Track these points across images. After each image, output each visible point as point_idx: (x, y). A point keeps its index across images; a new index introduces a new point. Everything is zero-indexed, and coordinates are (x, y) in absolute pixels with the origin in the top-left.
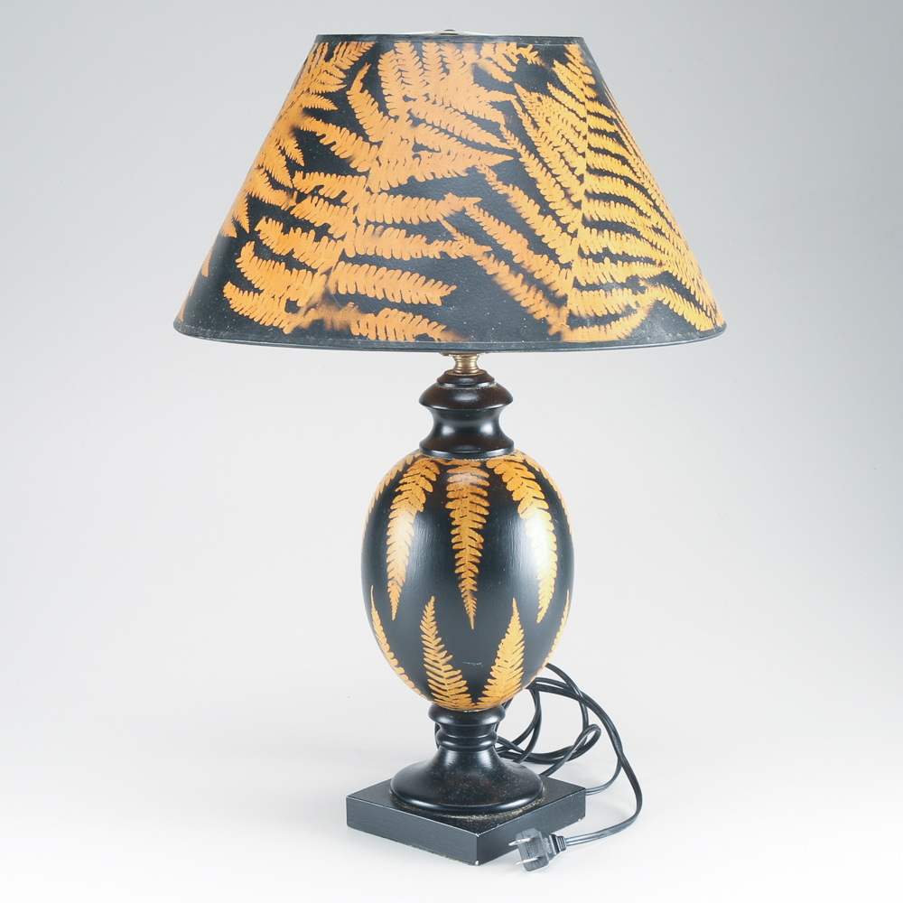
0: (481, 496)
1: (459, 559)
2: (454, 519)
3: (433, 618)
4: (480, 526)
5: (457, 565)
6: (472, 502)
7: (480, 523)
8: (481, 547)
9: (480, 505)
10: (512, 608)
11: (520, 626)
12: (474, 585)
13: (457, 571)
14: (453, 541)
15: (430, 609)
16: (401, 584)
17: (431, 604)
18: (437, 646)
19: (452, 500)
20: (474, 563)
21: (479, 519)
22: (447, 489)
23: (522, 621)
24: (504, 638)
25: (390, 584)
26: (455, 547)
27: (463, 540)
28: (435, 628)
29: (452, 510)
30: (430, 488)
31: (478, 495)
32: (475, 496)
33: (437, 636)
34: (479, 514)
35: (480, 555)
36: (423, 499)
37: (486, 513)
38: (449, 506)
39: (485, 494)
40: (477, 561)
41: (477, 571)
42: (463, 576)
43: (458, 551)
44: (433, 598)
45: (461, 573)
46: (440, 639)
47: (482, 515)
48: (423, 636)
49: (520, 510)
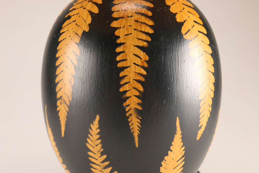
0: (146, 16)
1: (124, 77)
2: (119, 37)
3: (98, 136)
4: (145, 44)
5: (122, 83)
6: (136, 21)
7: (146, 41)
8: (146, 65)
9: (144, 23)
10: (176, 126)
11: (182, 144)
12: (138, 104)
13: (121, 90)
14: (118, 58)
15: (95, 127)
16: (68, 103)
17: (96, 122)
18: (102, 162)
19: (117, 19)
20: (138, 81)
21: (144, 37)
22: (113, 9)
23: (184, 139)
24: (167, 155)
25: (58, 103)
26: (120, 65)
27: (128, 58)
28: (100, 146)
29: (116, 29)
30: (96, 10)
31: (143, 14)
32: (139, 16)
33: (102, 154)
34: (144, 33)
35: (145, 73)
36: (89, 20)
37: (151, 31)
38: (114, 24)
39: (150, 14)
40: (142, 79)
41: (141, 89)
42: (128, 94)
43: (123, 69)
44: (98, 118)
45: (125, 92)
46: (105, 156)
47: (147, 34)
48: (90, 153)
49: (183, 31)
